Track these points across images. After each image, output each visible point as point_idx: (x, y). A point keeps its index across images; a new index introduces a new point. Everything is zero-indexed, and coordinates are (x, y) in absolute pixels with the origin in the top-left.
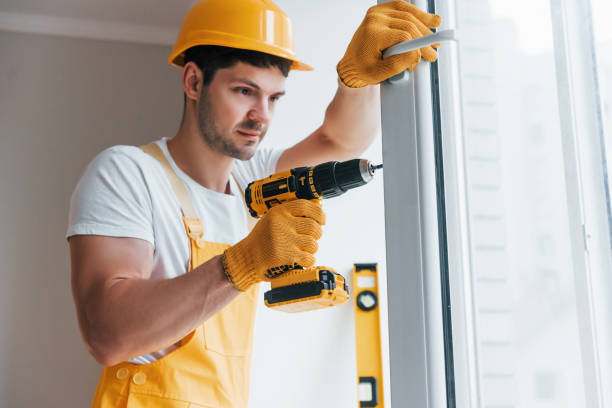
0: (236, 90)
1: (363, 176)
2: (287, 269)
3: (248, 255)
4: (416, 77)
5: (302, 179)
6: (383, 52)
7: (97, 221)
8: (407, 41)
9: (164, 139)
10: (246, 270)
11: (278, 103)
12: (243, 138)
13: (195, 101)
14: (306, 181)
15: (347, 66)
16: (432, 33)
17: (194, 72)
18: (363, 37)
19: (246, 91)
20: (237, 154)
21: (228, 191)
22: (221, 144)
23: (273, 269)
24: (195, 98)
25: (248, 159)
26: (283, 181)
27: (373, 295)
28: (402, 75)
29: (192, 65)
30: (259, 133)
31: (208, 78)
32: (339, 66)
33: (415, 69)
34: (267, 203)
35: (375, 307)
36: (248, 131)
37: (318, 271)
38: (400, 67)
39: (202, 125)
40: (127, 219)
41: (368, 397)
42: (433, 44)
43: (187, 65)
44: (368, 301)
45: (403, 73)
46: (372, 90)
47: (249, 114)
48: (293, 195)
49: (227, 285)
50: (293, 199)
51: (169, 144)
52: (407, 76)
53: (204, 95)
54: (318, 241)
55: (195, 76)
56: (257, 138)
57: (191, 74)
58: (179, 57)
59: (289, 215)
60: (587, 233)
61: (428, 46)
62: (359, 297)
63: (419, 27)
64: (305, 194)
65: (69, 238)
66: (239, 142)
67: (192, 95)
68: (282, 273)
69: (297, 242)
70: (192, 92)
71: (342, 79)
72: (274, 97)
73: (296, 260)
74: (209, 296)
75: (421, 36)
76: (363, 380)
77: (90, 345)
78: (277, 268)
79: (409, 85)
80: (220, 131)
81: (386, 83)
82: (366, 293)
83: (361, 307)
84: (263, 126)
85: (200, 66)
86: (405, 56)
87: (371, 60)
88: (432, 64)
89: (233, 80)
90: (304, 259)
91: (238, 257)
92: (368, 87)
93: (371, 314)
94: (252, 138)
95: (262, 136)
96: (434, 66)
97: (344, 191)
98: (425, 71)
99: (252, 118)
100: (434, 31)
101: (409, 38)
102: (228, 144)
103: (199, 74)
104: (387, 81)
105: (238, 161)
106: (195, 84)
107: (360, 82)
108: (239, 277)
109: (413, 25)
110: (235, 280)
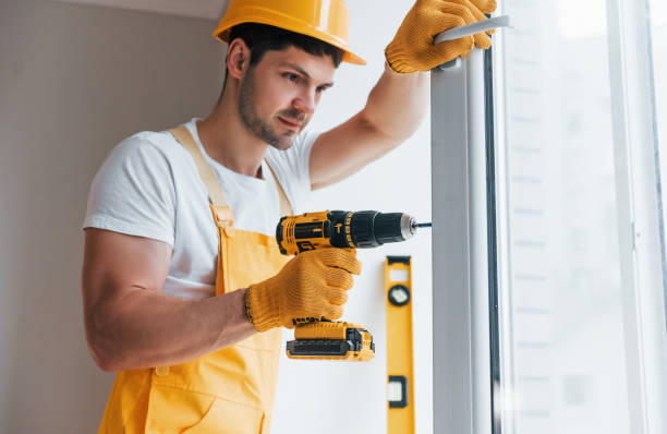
0: (284, 75)
1: (403, 232)
2: (312, 321)
3: (273, 300)
4: (469, 64)
5: (339, 226)
6: (435, 37)
7: (113, 215)
8: (460, 27)
9: (194, 120)
10: (269, 314)
11: (324, 93)
12: (283, 125)
13: (237, 80)
14: (342, 229)
15: (397, 51)
16: (486, 18)
17: (242, 49)
18: (414, 20)
19: (294, 77)
20: (275, 142)
21: (259, 175)
22: (258, 129)
23: (298, 320)
24: (239, 78)
25: (285, 149)
26: (318, 224)
27: (406, 289)
28: (453, 62)
29: (240, 42)
30: (301, 123)
31: (255, 59)
32: (387, 49)
33: (468, 56)
34: (299, 244)
35: (407, 302)
36: (291, 120)
37: (345, 328)
38: (453, 54)
39: (242, 107)
40: (145, 217)
41: (398, 397)
42: (487, 30)
43: (235, 41)
44: (400, 296)
45: (455, 60)
46: (420, 77)
47: (294, 102)
48: (326, 241)
49: (247, 324)
50: (326, 246)
51: (199, 125)
52: (459, 63)
53: (249, 75)
54: (348, 292)
55: (241, 55)
56: (298, 129)
57: (237, 51)
58: (225, 32)
59: (321, 264)
60: (636, 231)
61: (482, 32)
62: (390, 292)
63: (473, 13)
64: (339, 242)
65: (85, 229)
66: (279, 129)
67: (236, 73)
68: (307, 324)
69: (327, 295)
70: (236, 70)
71: (389, 64)
72: (320, 88)
73: (324, 314)
74: (225, 331)
75: (476, 21)
76: (392, 379)
77: (94, 349)
78: (303, 319)
79: (461, 72)
80: (260, 114)
81: (437, 70)
82: (398, 287)
83: (393, 301)
84: (306, 116)
85: (248, 44)
86: (458, 42)
87: (422, 45)
88: (486, 51)
89: (284, 64)
90: (332, 313)
91: (263, 299)
92: (416, 74)
93: (403, 310)
94: (292, 129)
95: (302, 128)
96: (488, 54)
97: (381, 244)
98: (478, 58)
99: (296, 107)
100: (489, 16)
101: (463, 23)
102: (267, 130)
103: (247, 52)
104: (438, 67)
105: (275, 150)
106: (240, 63)
107: (409, 68)
108: (260, 320)
109: (467, 10)
110: (255, 322)
